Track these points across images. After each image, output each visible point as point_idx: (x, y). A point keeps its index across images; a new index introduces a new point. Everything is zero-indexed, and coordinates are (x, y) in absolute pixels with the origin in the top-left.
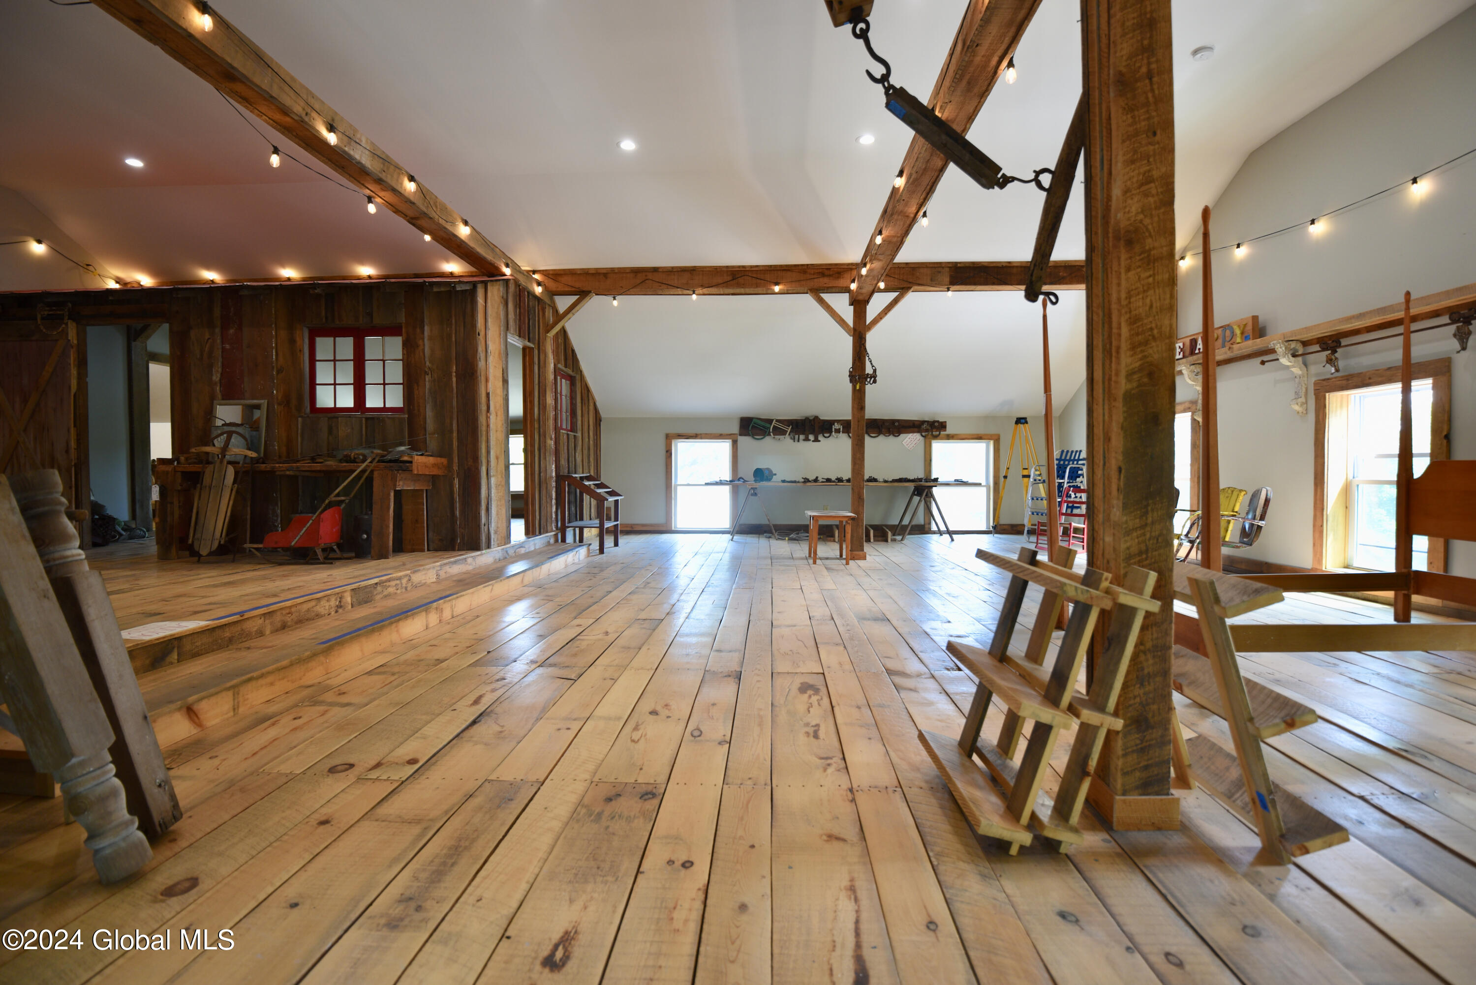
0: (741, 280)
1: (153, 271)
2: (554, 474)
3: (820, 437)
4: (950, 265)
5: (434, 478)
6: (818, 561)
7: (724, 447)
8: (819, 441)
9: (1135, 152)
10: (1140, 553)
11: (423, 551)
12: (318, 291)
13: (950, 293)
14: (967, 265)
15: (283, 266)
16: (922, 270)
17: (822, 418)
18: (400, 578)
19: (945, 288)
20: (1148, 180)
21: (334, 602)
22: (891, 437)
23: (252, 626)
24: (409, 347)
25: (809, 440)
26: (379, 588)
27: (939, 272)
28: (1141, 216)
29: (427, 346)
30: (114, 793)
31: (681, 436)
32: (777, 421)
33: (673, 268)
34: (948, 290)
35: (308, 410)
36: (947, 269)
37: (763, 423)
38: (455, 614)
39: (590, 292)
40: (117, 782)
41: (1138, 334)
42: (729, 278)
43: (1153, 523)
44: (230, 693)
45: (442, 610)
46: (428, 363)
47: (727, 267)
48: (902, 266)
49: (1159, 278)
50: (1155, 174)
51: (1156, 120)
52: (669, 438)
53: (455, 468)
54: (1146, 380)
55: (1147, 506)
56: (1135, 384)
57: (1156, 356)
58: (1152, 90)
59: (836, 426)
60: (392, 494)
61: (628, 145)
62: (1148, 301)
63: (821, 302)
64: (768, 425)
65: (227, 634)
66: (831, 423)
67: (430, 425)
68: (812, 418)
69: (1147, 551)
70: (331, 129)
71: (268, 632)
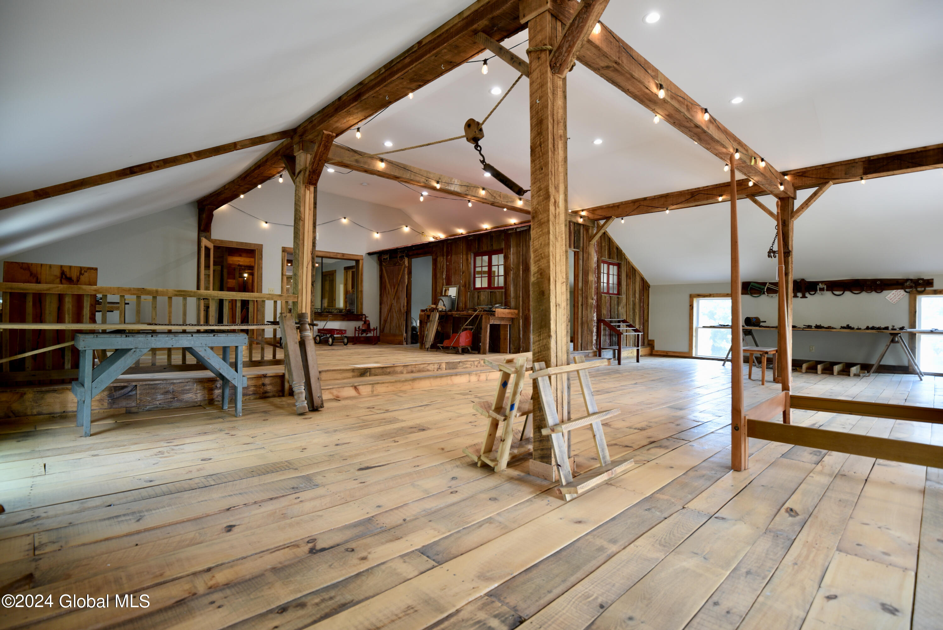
0: (697, 197)
1: (445, 232)
2: (595, 319)
3: (807, 295)
4: (864, 160)
5: (512, 319)
6: (765, 383)
7: (728, 302)
8: (807, 297)
9: (535, 179)
10: (539, 352)
11: (507, 353)
12: (471, 238)
13: (863, 182)
14: (880, 157)
15: (483, 223)
16: (837, 168)
17: (807, 280)
18: (474, 361)
19: (858, 178)
20: (540, 190)
21: (436, 366)
22: (874, 293)
23: (399, 369)
24: (506, 258)
25: (798, 297)
26: (461, 364)
27: (853, 167)
28: (537, 206)
29: (512, 257)
30: (301, 393)
31: (699, 296)
32: (770, 283)
33: (655, 196)
34: (862, 179)
35: (473, 289)
36: (861, 163)
37: (759, 286)
38: (488, 379)
39: (611, 217)
40: (303, 391)
41: (536, 257)
42: (689, 197)
43: (543, 339)
44: (371, 386)
45: (479, 376)
46: (512, 266)
47: (688, 190)
48: (819, 167)
49: (544, 231)
50: (542, 186)
51: (542, 163)
52: (692, 297)
53: (521, 314)
54: (539, 276)
55: (540, 332)
56: (536, 278)
57: (543, 266)
58: (541, 150)
59: (821, 286)
60: (489, 326)
61: (598, 142)
62: (540, 242)
63: (756, 202)
64: (762, 287)
65: (388, 370)
66: (817, 283)
67: (512, 294)
68: (799, 281)
69: (541, 352)
70: (438, 182)
71: (405, 372)
